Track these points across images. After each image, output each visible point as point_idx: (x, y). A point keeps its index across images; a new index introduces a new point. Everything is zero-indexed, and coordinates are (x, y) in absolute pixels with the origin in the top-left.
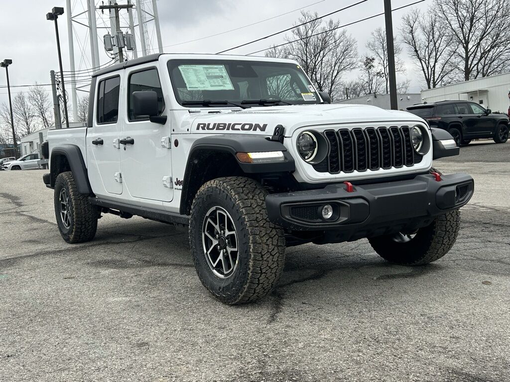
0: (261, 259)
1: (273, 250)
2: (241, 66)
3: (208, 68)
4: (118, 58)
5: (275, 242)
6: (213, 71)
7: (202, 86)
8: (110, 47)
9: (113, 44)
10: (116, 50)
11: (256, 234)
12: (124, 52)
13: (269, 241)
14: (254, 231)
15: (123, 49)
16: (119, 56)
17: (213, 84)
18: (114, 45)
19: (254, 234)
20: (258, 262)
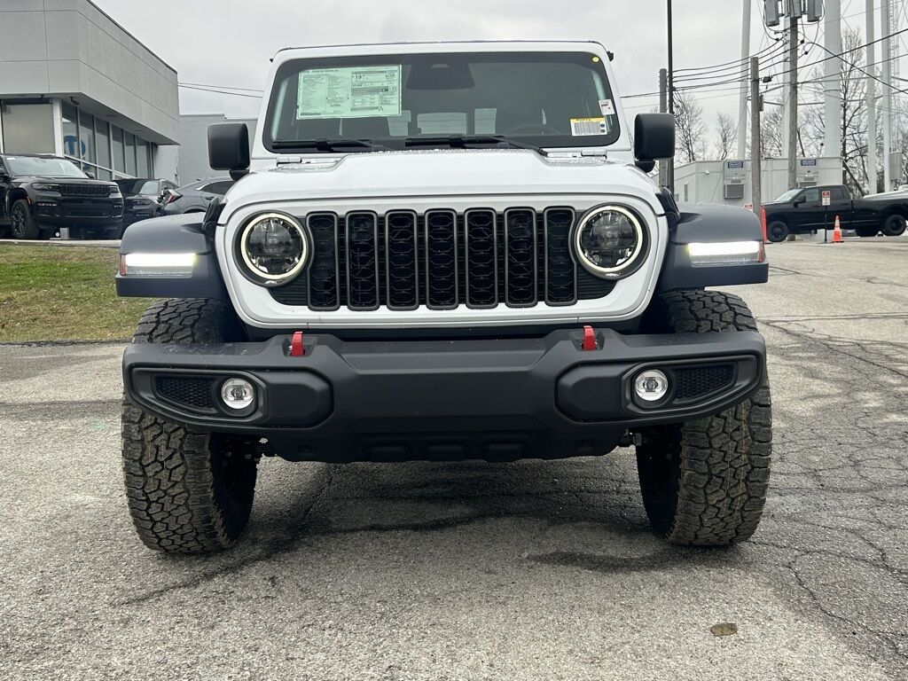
0: (141, 473)
1: (170, 458)
2: (445, 66)
3: (362, 72)
4: (788, 38)
5: (175, 443)
6: (371, 77)
7: (331, 110)
8: (774, 19)
9: (780, 12)
10: (784, 23)
11: (133, 423)
12: (799, 27)
13: (159, 439)
14: (130, 415)
15: (799, 21)
16: (789, 35)
17: (358, 105)
18: (783, 15)
19: (129, 421)
20: (135, 478)
